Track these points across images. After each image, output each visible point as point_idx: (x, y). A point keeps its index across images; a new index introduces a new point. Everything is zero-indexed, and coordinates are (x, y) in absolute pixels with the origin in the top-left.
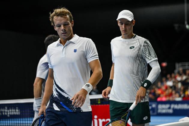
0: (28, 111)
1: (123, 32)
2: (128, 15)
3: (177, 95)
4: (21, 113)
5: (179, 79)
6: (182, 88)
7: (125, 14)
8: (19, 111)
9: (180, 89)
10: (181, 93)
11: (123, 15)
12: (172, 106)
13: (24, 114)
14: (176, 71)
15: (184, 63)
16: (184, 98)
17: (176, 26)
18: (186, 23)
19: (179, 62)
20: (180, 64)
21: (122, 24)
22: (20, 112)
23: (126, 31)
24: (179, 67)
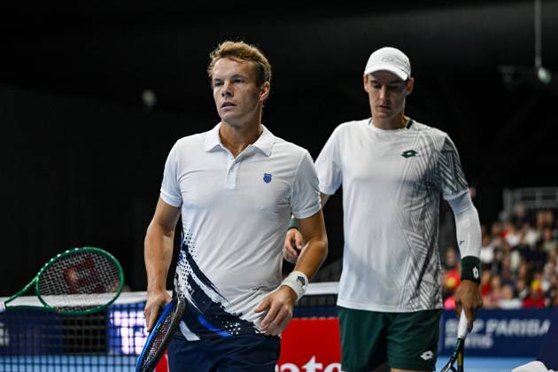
0: (36, 336)
1: (380, 109)
2: (398, 63)
3: (507, 290)
4: (11, 341)
5: (513, 239)
6: (523, 271)
7: (391, 59)
8: (7, 334)
9: (517, 272)
10: (520, 284)
11: (383, 60)
12: (492, 326)
13: (22, 345)
14: (505, 215)
15: (529, 191)
16: (527, 299)
17: (507, 71)
18: (538, 62)
19: (514, 186)
20: (518, 194)
21: (378, 87)
22: (11, 337)
23: (387, 108)
24: (514, 203)
